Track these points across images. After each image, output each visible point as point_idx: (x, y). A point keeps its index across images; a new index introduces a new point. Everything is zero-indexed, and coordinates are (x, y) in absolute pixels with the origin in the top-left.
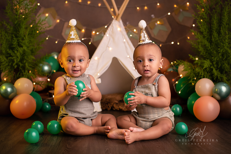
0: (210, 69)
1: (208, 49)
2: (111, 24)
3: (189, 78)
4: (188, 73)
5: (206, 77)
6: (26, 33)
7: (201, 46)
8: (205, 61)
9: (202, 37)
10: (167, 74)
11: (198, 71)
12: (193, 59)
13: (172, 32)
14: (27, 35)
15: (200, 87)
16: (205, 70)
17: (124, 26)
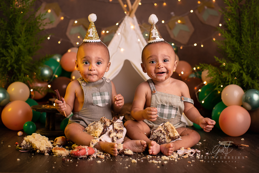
0: (239, 74)
1: (237, 50)
2: (123, 21)
3: (215, 84)
4: (213, 79)
5: (234, 83)
6: (23, 30)
7: (229, 47)
8: (234, 65)
9: (230, 36)
10: (188, 80)
11: (225, 76)
12: (219, 61)
13: (194, 33)
14: (24, 31)
15: (227, 95)
16: (233, 75)
17: (139, 24)
